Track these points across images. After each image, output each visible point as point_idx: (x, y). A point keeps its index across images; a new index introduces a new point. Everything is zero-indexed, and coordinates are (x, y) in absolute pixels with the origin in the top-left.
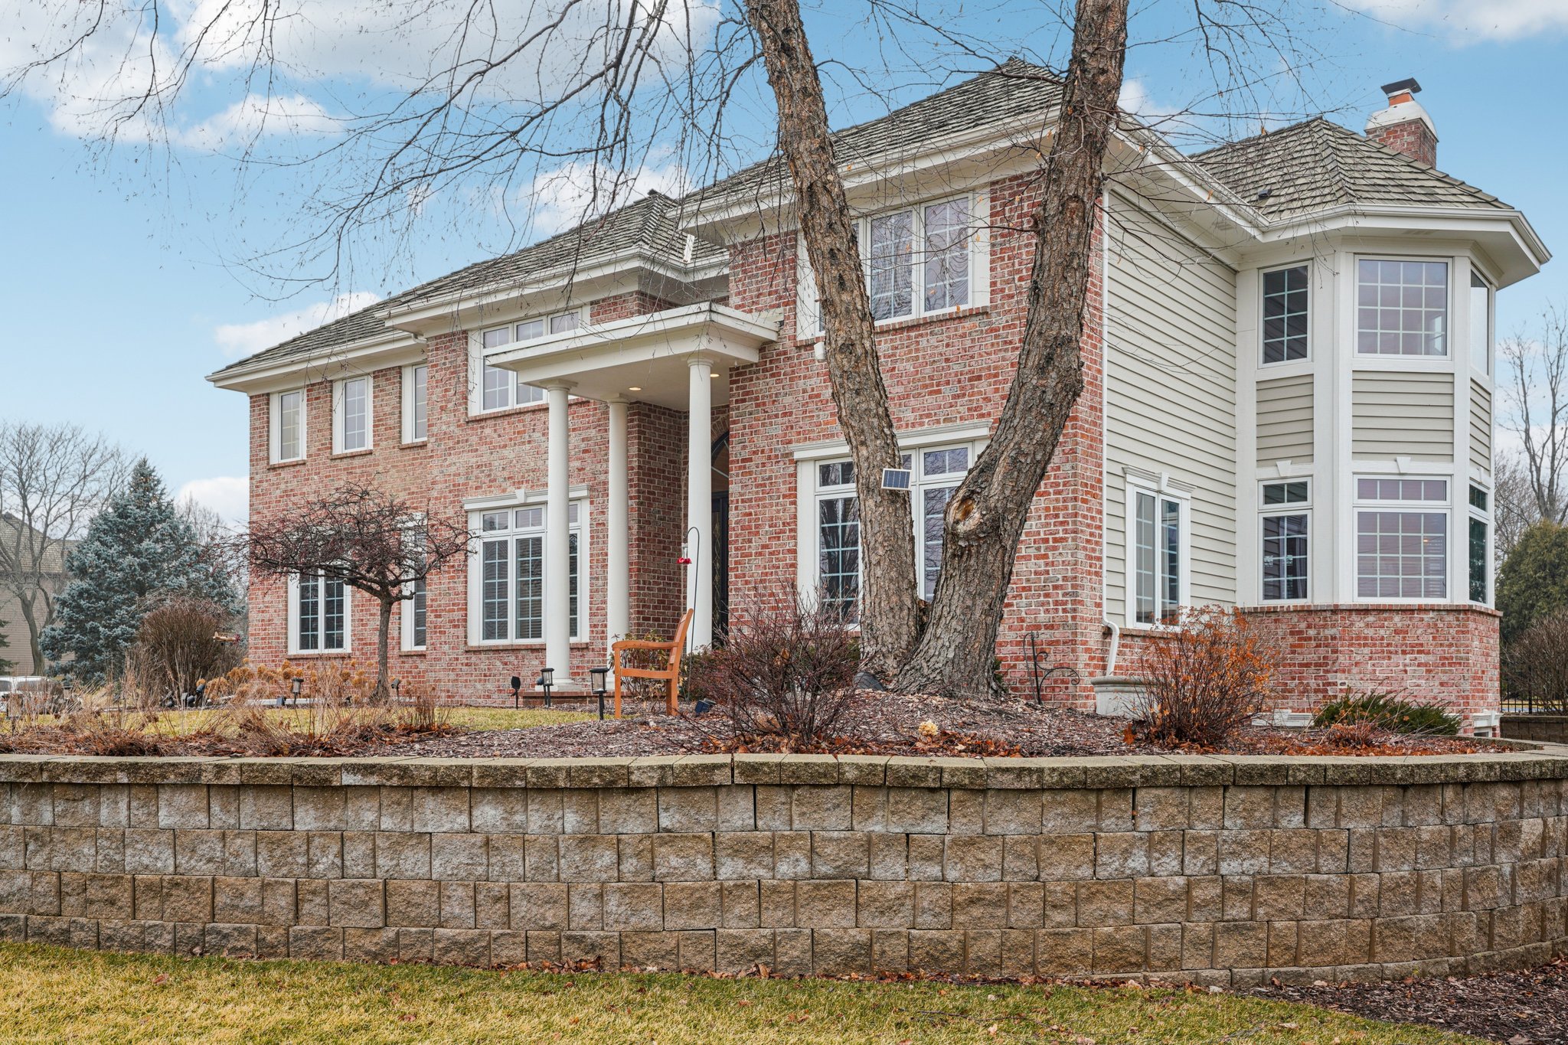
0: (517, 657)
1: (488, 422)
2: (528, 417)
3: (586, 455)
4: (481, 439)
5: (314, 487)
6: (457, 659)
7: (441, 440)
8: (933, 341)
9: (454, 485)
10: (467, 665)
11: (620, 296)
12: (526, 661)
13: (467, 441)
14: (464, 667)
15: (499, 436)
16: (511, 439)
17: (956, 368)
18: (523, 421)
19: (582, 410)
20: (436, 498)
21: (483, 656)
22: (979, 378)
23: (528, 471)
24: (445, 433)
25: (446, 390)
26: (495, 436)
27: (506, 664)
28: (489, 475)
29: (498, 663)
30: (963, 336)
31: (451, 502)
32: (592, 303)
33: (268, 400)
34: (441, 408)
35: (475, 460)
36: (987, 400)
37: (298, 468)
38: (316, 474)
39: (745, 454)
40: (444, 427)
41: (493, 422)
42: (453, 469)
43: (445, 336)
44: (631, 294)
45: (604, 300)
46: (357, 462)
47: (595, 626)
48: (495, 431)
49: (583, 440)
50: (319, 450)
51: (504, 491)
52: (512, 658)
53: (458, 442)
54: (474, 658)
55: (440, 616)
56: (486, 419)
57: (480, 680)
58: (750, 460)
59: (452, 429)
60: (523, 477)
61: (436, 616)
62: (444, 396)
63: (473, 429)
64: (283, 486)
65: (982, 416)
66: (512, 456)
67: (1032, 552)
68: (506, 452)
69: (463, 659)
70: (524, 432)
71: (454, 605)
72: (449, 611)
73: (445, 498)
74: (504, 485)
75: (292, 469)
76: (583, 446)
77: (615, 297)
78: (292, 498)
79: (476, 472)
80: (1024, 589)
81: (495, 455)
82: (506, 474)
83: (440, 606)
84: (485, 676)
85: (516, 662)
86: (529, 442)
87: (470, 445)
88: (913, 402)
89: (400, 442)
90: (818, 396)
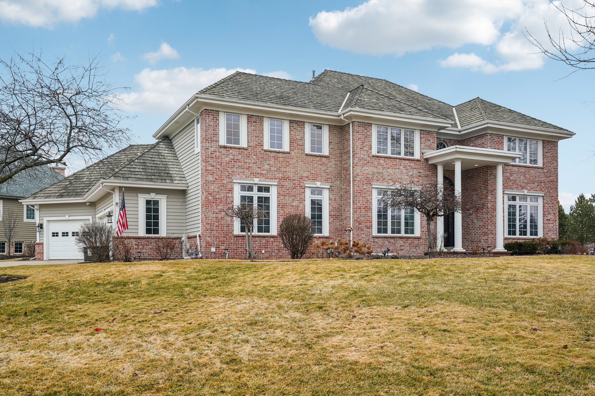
0: (394, 240)
1: (382, 158)
2: (398, 160)
3: (419, 177)
4: (379, 163)
5: (253, 161)
6: (369, 240)
7: (360, 160)
8: (533, 171)
9: (367, 178)
10: (373, 242)
11: (431, 131)
12: (398, 242)
13: (373, 163)
14: (372, 243)
15: (387, 164)
16: (391, 166)
17: (537, 179)
18: (396, 161)
19: (418, 163)
20: (359, 181)
21: (380, 239)
22: (542, 182)
23: (398, 178)
24: (363, 158)
25: (363, 143)
26: (385, 164)
27: (390, 242)
28: (382, 177)
29: (387, 242)
30: (539, 172)
31: (366, 183)
32: (421, 130)
33: (219, 114)
34: (361, 148)
35: (376, 170)
36: (543, 188)
37: (242, 150)
38: (254, 155)
39: (492, 189)
40: (362, 156)
41: (384, 159)
42: (366, 172)
43: (363, 123)
44: (435, 132)
45: (425, 131)
46: (280, 155)
47: (423, 231)
48: (385, 162)
49: (419, 172)
50: (256, 145)
51: (389, 183)
52: (392, 240)
53: (369, 162)
54: (376, 240)
55: (361, 224)
56: (381, 157)
57: (379, 248)
58: (493, 191)
59: (366, 157)
60: (396, 180)
61: (359, 224)
62: (362, 144)
63: (375, 159)
64: (232, 157)
65: (542, 191)
66: (392, 172)
67: (551, 222)
68: (389, 170)
69: (372, 240)
70: (397, 165)
71: (367, 220)
72: (365, 222)
73: (363, 181)
74: (389, 181)
75: (238, 150)
76: (418, 174)
77: (429, 131)
78: (238, 163)
79: (377, 175)
80: (550, 230)
81: (384, 170)
82: (389, 178)
83: (361, 220)
84: (381, 246)
85: (394, 242)
86: (398, 169)
87: (374, 165)
88: (529, 185)
89: (304, 152)
90: (509, 178)
